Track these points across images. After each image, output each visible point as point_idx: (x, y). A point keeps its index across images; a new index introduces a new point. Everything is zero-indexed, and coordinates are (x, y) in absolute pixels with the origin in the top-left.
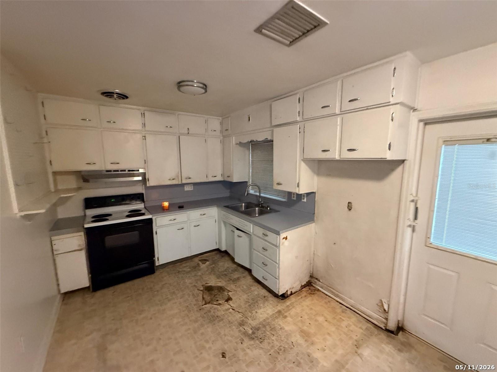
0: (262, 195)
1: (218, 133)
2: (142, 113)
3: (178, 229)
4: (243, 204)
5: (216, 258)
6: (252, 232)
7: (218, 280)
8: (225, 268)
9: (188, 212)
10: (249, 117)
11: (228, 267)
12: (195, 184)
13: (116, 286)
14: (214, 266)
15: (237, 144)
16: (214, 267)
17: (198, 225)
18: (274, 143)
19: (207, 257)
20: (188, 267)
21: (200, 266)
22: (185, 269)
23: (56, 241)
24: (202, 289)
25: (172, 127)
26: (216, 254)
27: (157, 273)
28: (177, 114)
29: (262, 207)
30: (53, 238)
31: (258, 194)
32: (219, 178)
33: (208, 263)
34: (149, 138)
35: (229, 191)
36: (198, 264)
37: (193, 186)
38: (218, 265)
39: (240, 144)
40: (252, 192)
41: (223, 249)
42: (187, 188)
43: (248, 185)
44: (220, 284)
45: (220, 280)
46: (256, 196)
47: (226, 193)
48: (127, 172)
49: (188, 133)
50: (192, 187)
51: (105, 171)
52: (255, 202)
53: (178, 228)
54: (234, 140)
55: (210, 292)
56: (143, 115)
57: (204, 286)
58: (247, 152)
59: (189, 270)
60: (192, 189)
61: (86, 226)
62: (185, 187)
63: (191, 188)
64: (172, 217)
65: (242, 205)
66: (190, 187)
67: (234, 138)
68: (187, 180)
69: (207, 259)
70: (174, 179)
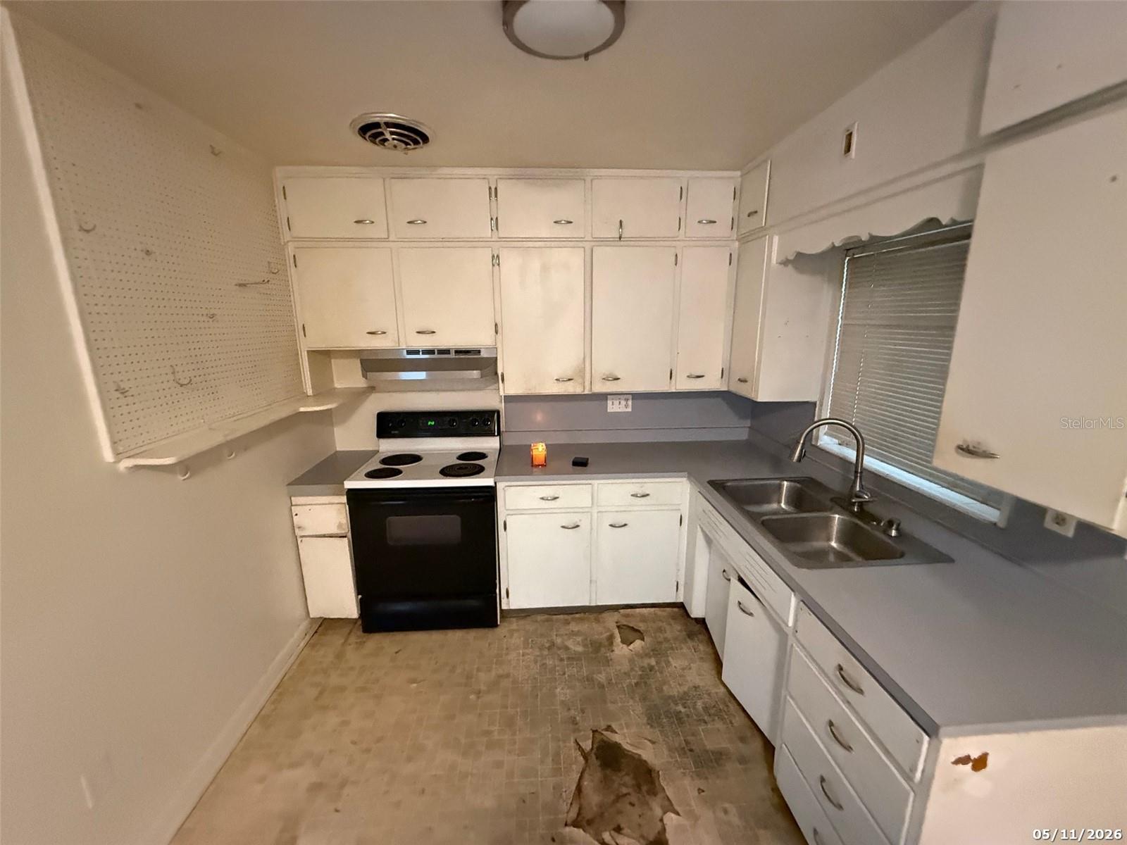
0: (870, 462)
1: (722, 229)
2: (490, 188)
3: (563, 527)
4: (785, 483)
5: (668, 635)
6: (791, 624)
7: (647, 731)
8: (686, 689)
9: (595, 482)
10: (850, 136)
11: (696, 688)
12: (636, 396)
13: (410, 633)
14: (653, 662)
15: (785, 263)
16: (651, 668)
17: (623, 524)
18: (975, 243)
19: (644, 619)
20: (579, 639)
21: (615, 648)
22: (570, 643)
23: (299, 508)
24: (587, 745)
25: (571, 222)
26: (674, 618)
27: (502, 630)
28: (588, 179)
29: (864, 514)
30: (295, 500)
31: (851, 454)
32: (712, 383)
33: (638, 644)
34: (511, 261)
35: (748, 423)
36: (611, 638)
37: (632, 399)
38: (668, 664)
39: (801, 262)
40: (826, 441)
41: (696, 611)
42: (614, 407)
43: (816, 419)
44: (648, 754)
45: (656, 734)
46: (844, 461)
47: (738, 430)
48: (452, 355)
49: (620, 238)
50: (630, 403)
51: (405, 352)
52: (834, 482)
53: (564, 525)
54: (775, 248)
55: (608, 772)
56: (494, 193)
57: (598, 737)
58: (827, 293)
59: (580, 649)
60: (629, 409)
61: (349, 485)
62: (609, 402)
63: (626, 406)
64: (548, 491)
65: (780, 487)
66: (623, 403)
67: (776, 239)
68: (608, 383)
69: (642, 627)
70: (570, 380)
